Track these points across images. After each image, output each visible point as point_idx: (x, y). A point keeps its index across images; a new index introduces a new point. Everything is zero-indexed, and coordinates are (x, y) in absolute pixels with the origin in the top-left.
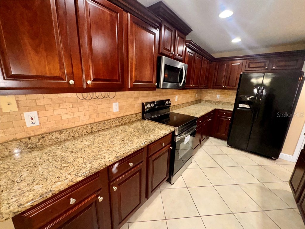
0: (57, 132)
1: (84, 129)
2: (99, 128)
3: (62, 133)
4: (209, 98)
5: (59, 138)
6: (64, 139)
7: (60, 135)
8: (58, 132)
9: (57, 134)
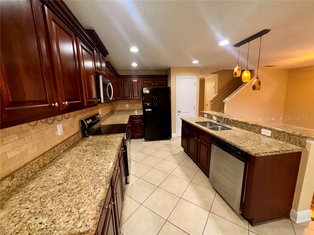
0: (7, 179)
1: (36, 164)
2: (50, 158)
3: (13, 177)
4: (121, 108)
5: (11, 187)
6: (17, 185)
7: (11, 182)
8: (9, 178)
9: (8, 180)
